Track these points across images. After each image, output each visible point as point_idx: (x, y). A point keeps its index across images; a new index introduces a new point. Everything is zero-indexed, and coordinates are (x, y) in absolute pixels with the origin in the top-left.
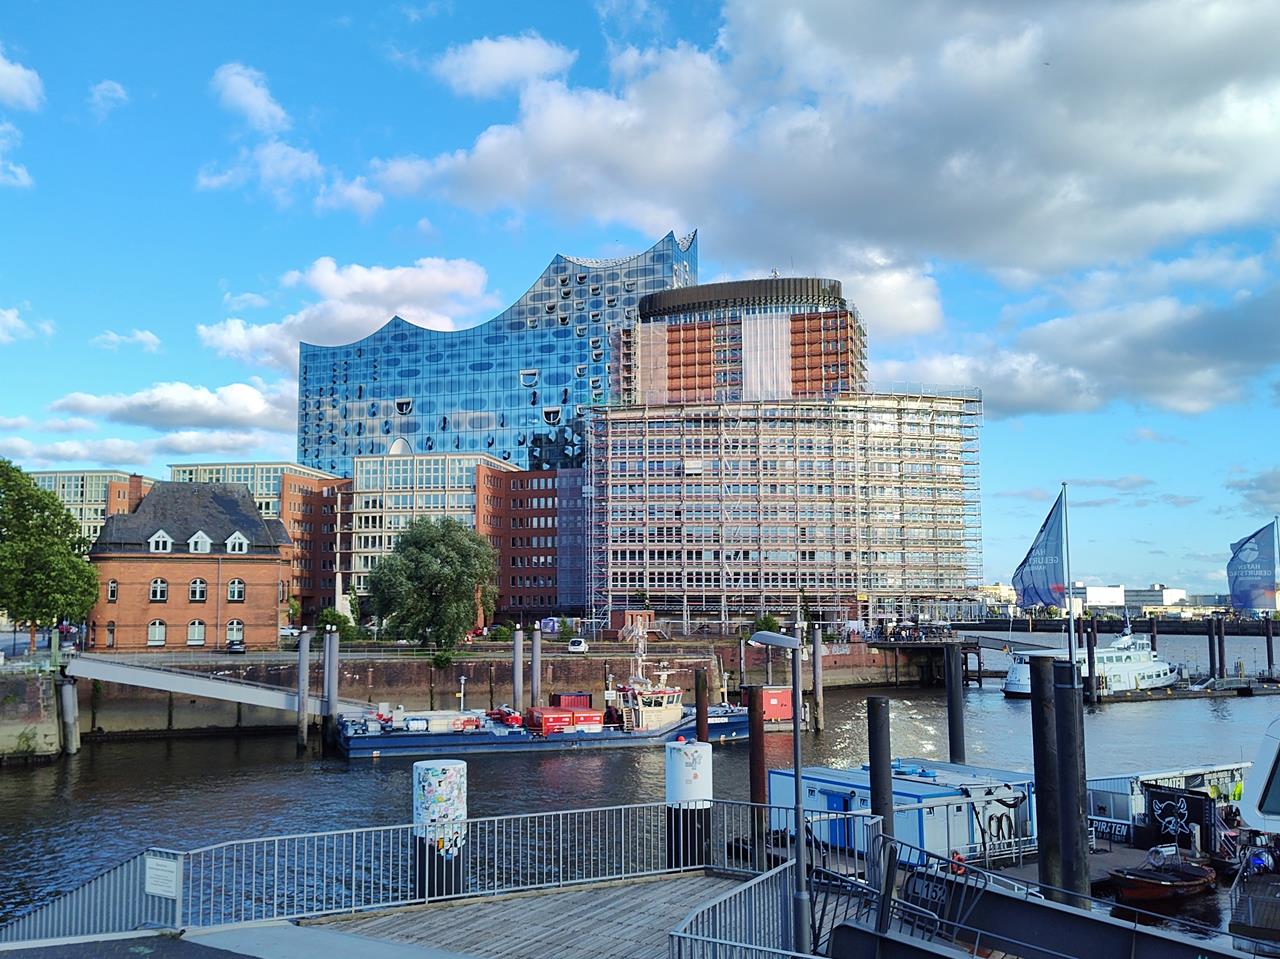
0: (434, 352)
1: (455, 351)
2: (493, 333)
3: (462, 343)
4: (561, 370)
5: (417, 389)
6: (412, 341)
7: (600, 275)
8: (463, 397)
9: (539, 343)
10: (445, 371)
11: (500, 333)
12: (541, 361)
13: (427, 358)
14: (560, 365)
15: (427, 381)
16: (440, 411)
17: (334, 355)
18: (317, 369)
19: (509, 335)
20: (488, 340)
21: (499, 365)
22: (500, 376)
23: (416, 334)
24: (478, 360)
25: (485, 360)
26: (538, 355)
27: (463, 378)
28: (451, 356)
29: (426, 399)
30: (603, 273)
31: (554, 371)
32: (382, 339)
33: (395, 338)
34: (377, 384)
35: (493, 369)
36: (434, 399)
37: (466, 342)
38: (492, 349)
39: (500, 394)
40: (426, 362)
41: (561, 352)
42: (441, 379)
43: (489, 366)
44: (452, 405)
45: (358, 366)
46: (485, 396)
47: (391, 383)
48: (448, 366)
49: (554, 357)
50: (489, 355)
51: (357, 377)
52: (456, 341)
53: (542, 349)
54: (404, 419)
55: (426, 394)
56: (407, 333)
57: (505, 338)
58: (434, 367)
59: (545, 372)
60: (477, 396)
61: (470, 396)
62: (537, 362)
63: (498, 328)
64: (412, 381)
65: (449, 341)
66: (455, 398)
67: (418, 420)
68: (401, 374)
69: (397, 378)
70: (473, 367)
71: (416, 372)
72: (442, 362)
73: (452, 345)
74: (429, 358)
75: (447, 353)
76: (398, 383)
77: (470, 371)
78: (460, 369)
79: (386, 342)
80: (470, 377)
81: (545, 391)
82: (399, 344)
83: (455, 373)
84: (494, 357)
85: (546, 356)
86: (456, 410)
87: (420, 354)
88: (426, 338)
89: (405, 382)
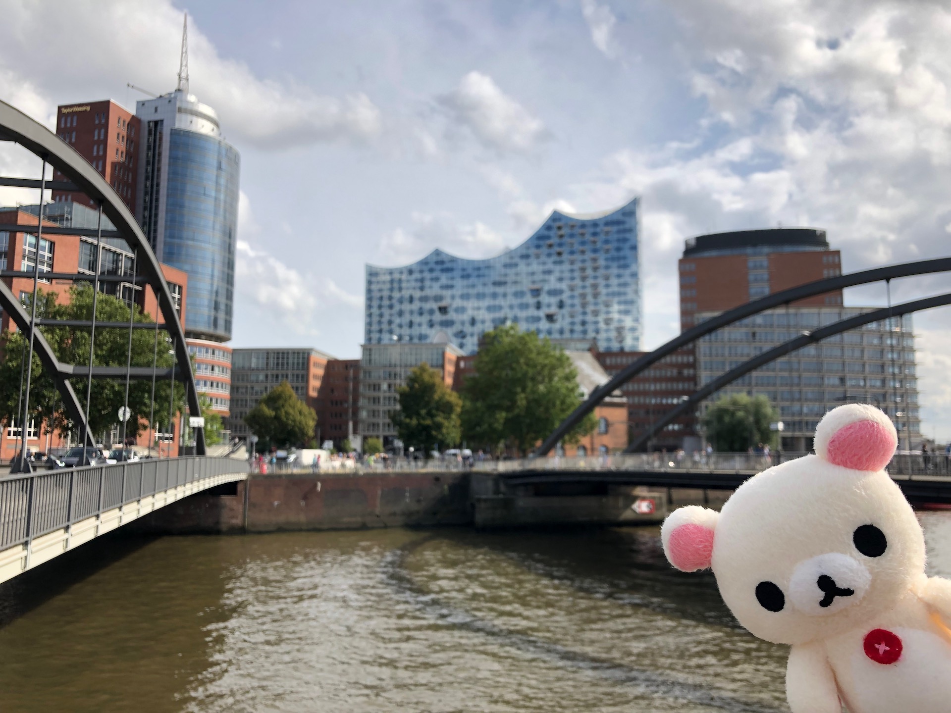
0: (465, 273)
1: (481, 272)
2: (508, 261)
3: (485, 268)
4: (558, 286)
6: (449, 265)
8: (486, 304)
9: (541, 268)
11: (514, 261)
12: (544, 281)
13: (460, 277)
14: (557, 282)
15: (460, 292)
16: (470, 312)
17: (391, 273)
19: (520, 263)
20: (506, 266)
21: (512, 283)
22: (514, 289)
23: (452, 261)
24: (498, 279)
25: (503, 279)
26: (541, 276)
27: (486, 291)
28: (479, 276)
29: (459, 305)
30: (587, 224)
31: (552, 287)
32: (427, 264)
33: (437, 263)
34: (423, 294)
35: (509, 285)
36: (465, 304)
37: (489, 268)
38: (508, 272)
39: (514, 302)
40: (459, 280)
41: (558, 274)
42: (471, 291)
43: (506, 283)
44: (479, 308)
45: (408, 281)
46: (502, 303)
47: (434, 294)
48: (476, 283)
49: (552, 278)
50: (506, 275)
51: (407, 288)
52: (482, 266)
53: (544, 272)
54: (444, 318)
55: (460, 301)
56: (445, 260)
57: (516, 265)
58: (465, 283)
59: (546, 288)
60: (497, 303)
61: (492, 303)
62: (541, 281)
63: (512, 258)
64: (450, 292)
65: (476, 266)
66: (481, 304)
67: (454, 318)
68: (442, 287)
69: (439, 289)
70: (494, 284)
71: (453, 286)
72: (472, 280)
73: (479, 269)
74: (463, 277)
75: (475, 274)
76: (439, 293)
77: (492, 286)
78: (484, 285)
79: (430, 266)
80: (492, 291)
81: (546, 300)
82: (439, 267)
83: (481, 287)
84: (509, 277)
85: (547, 277)
86: (481, 312)
87: (455, 274)
88: (460, 264)
89: (444, 293)
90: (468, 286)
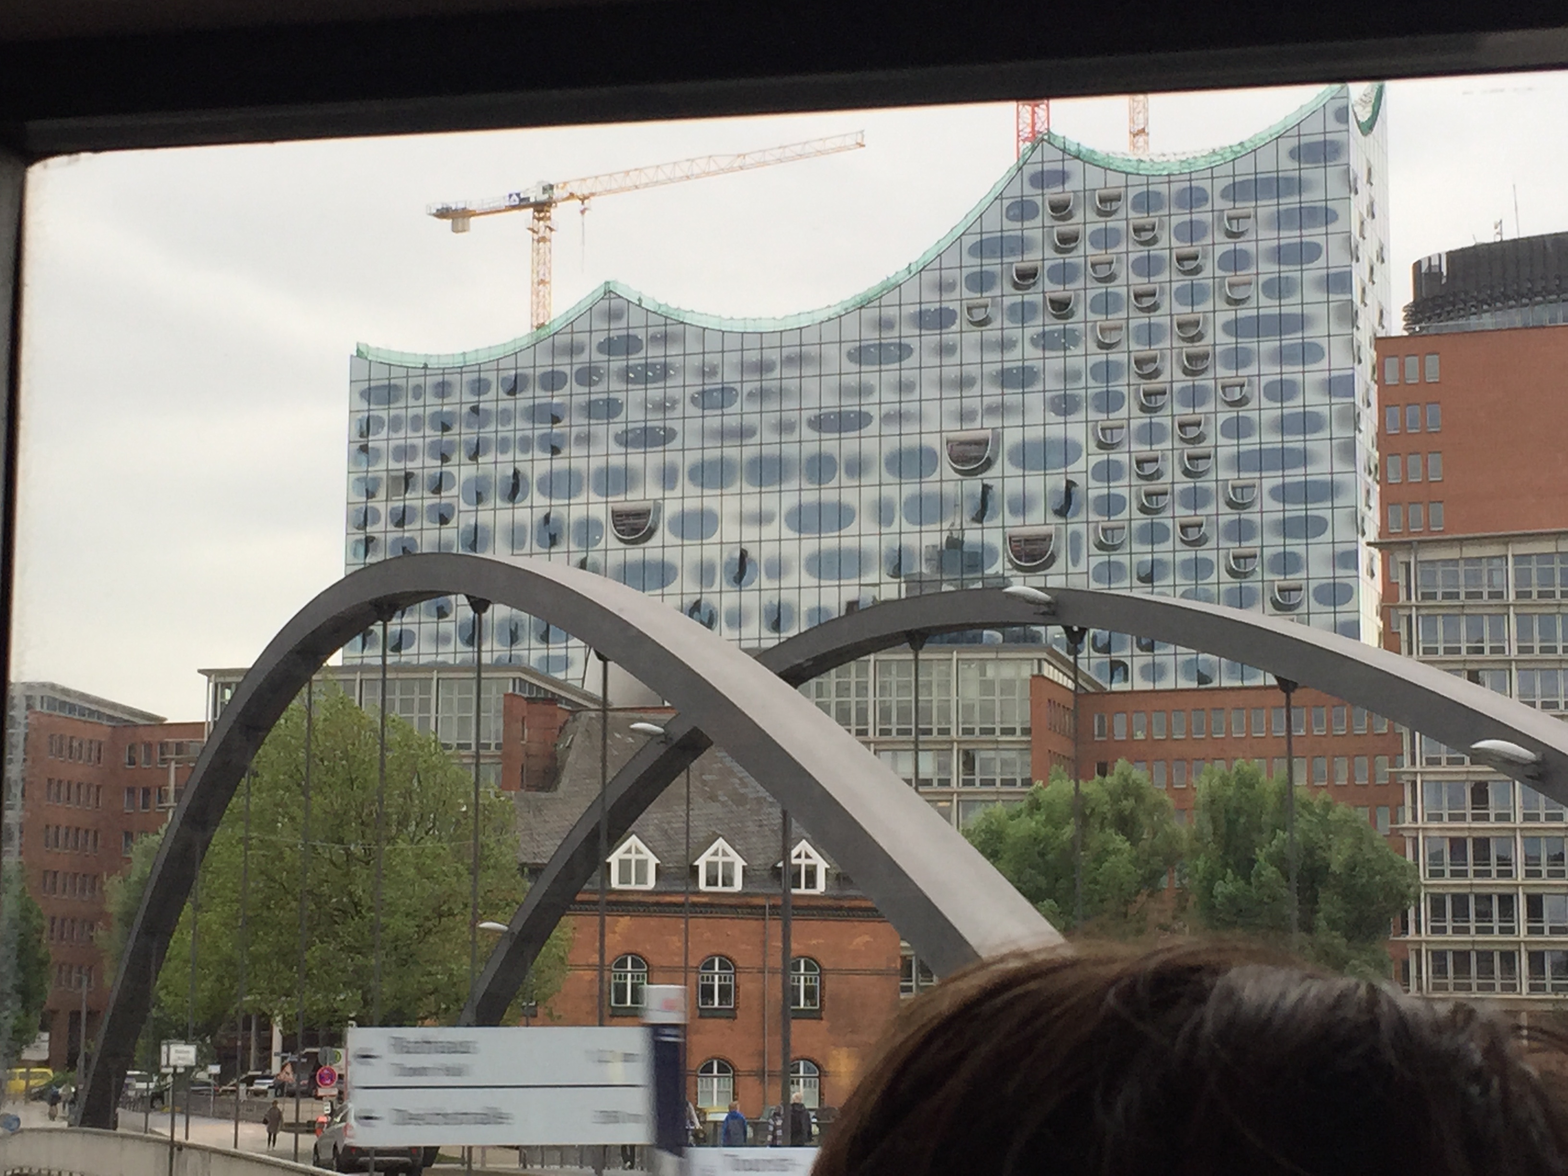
0: (714, 383)
1: (771, 381)
2: (871, 336)
3: (788, 361)
4: (1056, 432)
5: (668, 478)
6: (655, 353)
7: (1158, 194)
8: (790, 501)
9: (993, 362)
10: (743, 433)
11: (890, 336)
12: (1001, 410)
13: (693, 400)
14: (1052, 417)
15: (693, 457)
16: (729, 531)
17: (443, 389)
18: (395, 424)
19: (914, 343)
20: (860, 355)
21: (886, 418)
22: (891, 444)
23: (665, 339)
24: (830, 402)
25: (850, 404)
26: (993, 393)
27: (791, 450)
28: (762, 394)
29: (691, 504)
30: (1163, 189)
31: (1034, 434)
32: (573, 350)
33: (609, 347)
34: (560, 464)
35: (873, 428)
36: (711, 503)
37: (799, 360)
38: (871, 377)
39: (891, 492)
40: (693, 411)
41: (1054, 386)
42: (732, 452)
43: (861, 420)
44: (761, 519)
45: (505, 417)
46: (849, 497)
47: (597, 463)
48: (752, 420)
49: (1034, 399)
50: (862, 390)
51: (504, 445)
52: (773, 355)
53: (1004, 378)
54: (635, 554)
55: (692, 490)
56: (641, 334)
57: (903, 351)
58: (713, 422)
59: (1012, 437)
60: (829, 495)
61: (810, 497)
62: (990, 411)
63: (883, 324)
64: (654, 458)
65: (752, 356)
66: (770, 502)
67: (672, 556)
68: (626, 440)
69: (614, 448)
70: (819, 423)
71: (666, 437)
72: (736, 408)
73: (763, 367)
74: (703, 399)
75: (748, 387)
76: (617, 461)
77: (808, 433)
78: (783, 427)
79: (584, 357)
80: (811, 449)
81: (1013, 486)
82: (618, 363)
83: (770, 437)
84: (875, 398)
85: (1013, 397)
86: (770, 531)
87: (674, 387)
88: (693, 346)
89: (636, 459)
90: (722, 434)
